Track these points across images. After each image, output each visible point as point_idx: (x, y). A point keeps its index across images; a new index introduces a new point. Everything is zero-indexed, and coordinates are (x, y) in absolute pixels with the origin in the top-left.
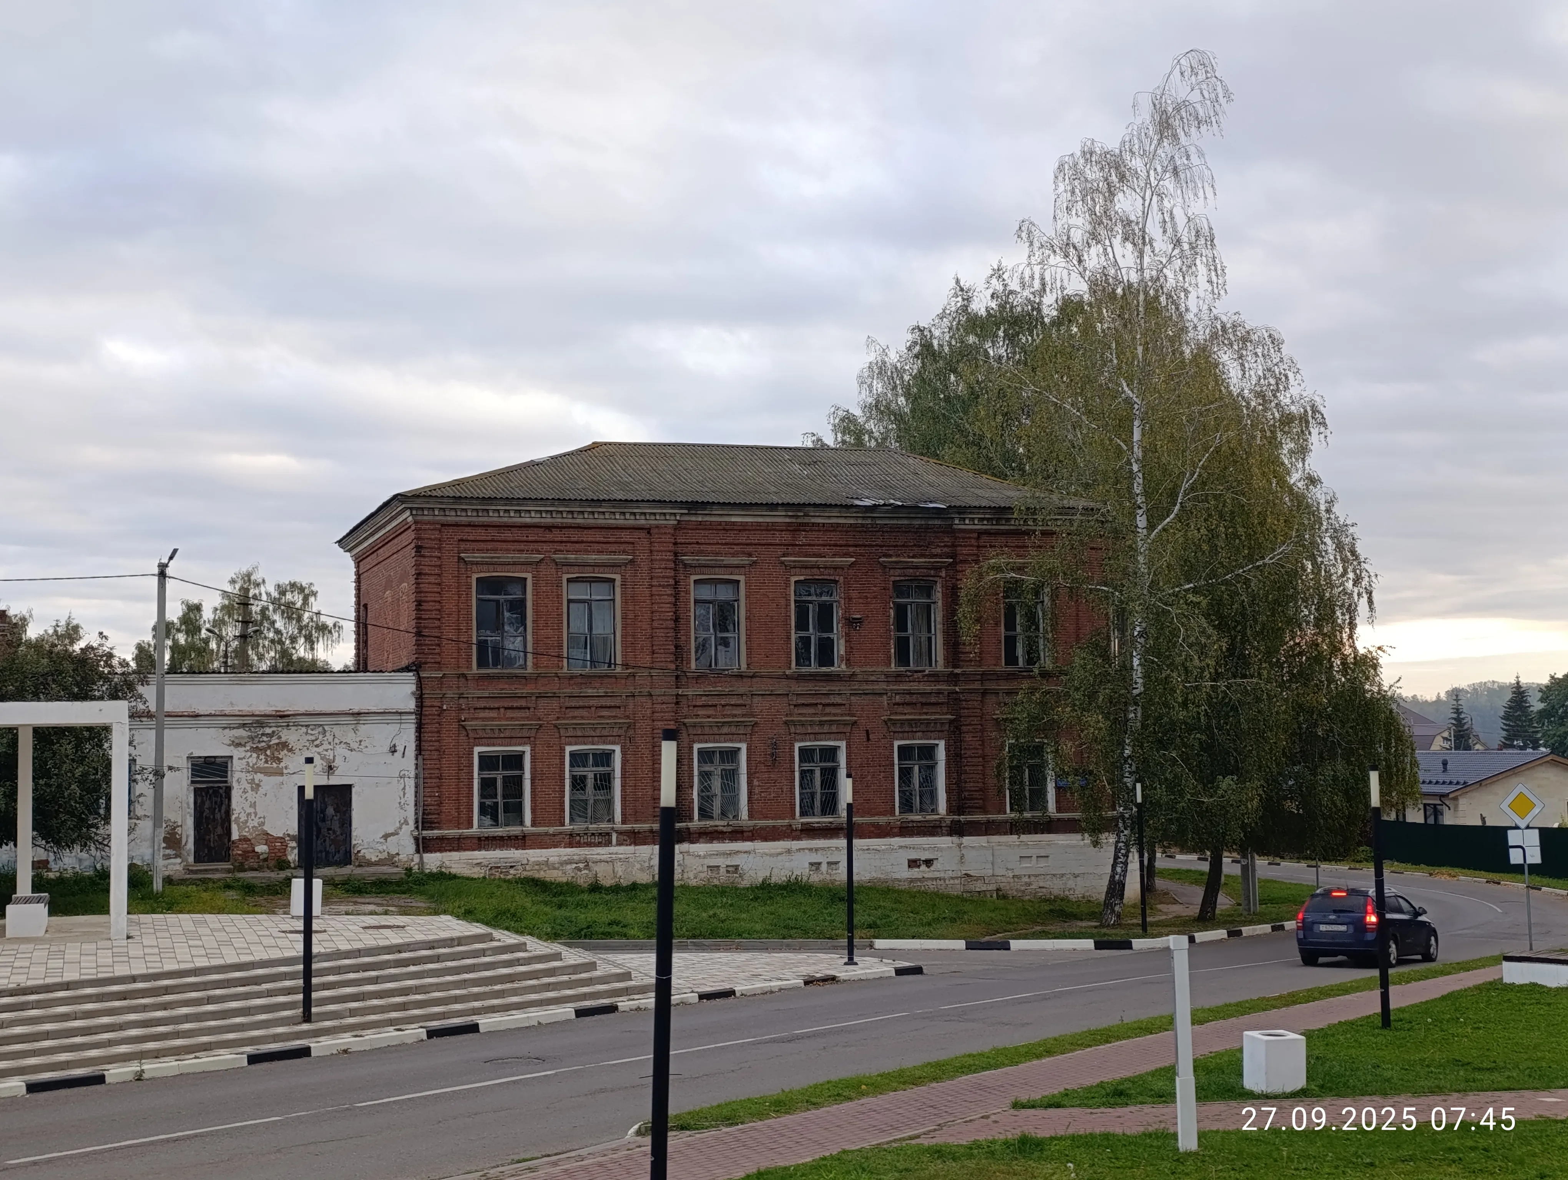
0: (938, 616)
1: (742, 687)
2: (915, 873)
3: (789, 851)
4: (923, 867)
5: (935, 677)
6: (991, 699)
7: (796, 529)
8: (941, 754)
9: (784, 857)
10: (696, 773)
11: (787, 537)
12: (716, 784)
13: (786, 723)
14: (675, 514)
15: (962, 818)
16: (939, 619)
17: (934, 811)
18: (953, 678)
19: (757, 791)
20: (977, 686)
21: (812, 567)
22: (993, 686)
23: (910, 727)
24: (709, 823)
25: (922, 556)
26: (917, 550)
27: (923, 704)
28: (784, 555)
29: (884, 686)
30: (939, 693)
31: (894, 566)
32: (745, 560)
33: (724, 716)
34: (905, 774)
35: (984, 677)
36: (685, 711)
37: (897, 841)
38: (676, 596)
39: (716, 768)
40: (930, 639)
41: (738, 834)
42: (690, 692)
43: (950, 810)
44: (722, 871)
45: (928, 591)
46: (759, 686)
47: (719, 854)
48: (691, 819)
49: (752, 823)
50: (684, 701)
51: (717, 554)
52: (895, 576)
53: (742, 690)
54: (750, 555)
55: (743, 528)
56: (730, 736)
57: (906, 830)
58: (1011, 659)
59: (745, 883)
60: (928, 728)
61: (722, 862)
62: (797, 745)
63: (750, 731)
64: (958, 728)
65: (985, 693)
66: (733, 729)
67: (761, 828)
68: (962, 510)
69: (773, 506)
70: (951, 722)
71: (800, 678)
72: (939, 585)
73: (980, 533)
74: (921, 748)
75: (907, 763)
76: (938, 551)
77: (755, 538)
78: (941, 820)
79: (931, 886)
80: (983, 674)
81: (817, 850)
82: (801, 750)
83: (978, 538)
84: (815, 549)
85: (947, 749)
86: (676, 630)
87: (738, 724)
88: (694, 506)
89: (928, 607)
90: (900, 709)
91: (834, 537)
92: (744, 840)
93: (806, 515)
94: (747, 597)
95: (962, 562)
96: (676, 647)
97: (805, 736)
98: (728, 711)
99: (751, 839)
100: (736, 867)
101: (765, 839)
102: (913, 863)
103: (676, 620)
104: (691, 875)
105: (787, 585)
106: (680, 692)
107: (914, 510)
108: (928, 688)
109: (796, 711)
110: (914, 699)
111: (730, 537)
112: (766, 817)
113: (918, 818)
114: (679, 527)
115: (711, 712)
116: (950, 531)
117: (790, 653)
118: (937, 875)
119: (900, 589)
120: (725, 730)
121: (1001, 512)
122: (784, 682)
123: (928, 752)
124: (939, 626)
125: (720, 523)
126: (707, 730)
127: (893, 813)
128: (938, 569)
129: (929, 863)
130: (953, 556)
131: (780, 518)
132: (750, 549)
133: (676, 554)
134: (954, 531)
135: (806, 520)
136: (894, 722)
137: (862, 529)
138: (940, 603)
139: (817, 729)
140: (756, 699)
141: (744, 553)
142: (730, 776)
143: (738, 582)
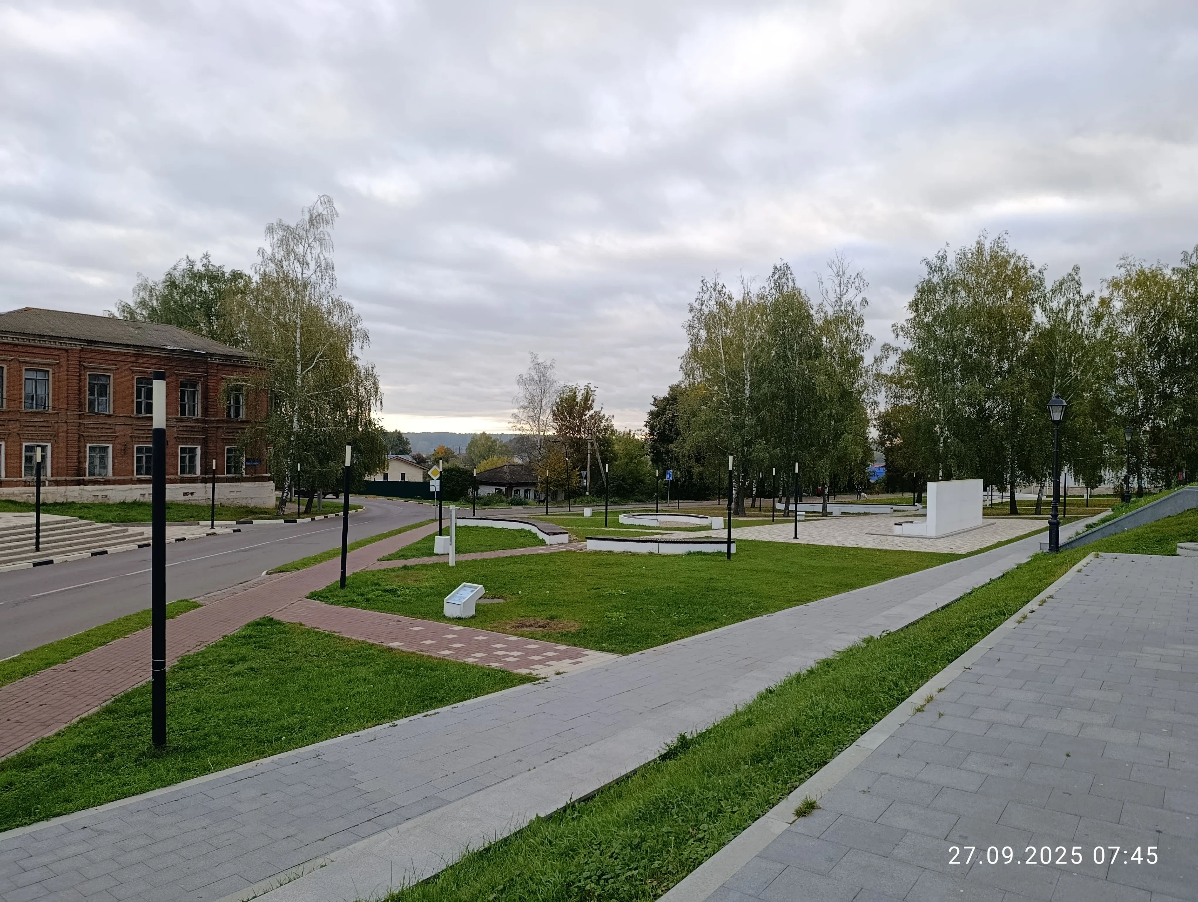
0: (199, 397)
1: (110, 421)
2: (186, 498)
3: (131, 489)
4: (190, 495)
5: (197, 421)
6: (220, 430)
7: (137, 356)
8: (199, 451)
9: (129, 492)
10: (88, 456)
11: (133, 359)
12: (97, 462)
13: (131, 436)
14: (81, 345)
15: (207, 476)
16: (200, 397)
17: (195, 473)
18: (205, 422)
19: (116, 464)
20: (215, 425)
21: (144, 373)
22: (221, 425)
23: (186, 440)
24: (93, 477)
25: (194, 372)
26: (191, 369)
27: (192, 431)
28: (132, 366)
29: (175, 423)
30: (199, 427)
31: (181, 375)
32: (113, 367)
33: (102, 433)
34: (183, 459)
35: (218, 421)
36: (83, 430)
37: (179, 485)
38: (80, 380)
39: (97, 455)
40: (194, 406)
41: (107, 482)
42: (85, 422)
43: (201, 474)
44: (100, 497)
45: (194, 386)
46: (117, 421)
47: (98, 490)
48: (85, 476)
49: (114, 478)
50: (83, 425)
51: (100, 363)
52: (182, 379)
53: (110, 422)
54: (116, 365)
55: (113, 353)
56: (105, 441)
57: (182, 481)
58: (229, 415)
59: (111, 502)
60: (194, 441)
61: (100, 494)
62: (136, 446)
63: (114, 439)
64: (207, 441)
65: (218, 428)
66: (106, 439)
67: (119, 480)
68: (212, 355)
69: (128, 346)
70: (204, 438)
71: (138, 418)
72: (200, 384)
73: (218, 364)
74: (190, 448)
75: (184, 455)
76: (200, 370)
77: (119, 358)
78: (197, 477)
79: (193, 503)
80: (218, 420)
81: (144, 489)
82: (137, 448)
83: (217, 367)
84: (146, 365)
85: (201, 449)
86: (79, 395)
87: (108, 436)
88: (90, 342)
89: (194, 393)
90: (182, 433)
91: (154, 361)
92: (110, 484)
93: (143, 351)
94: (114, 383)
95: (210, 375)
96: (79, 402)
97: (139, 442)
98: (103, 430)
99: (114, 484)
100: (106, 496)
101: (120, 484)
102: (185, 494)
103: (80, 390)
104: (85, 499)
105: (133, 379)
106: (81, 421)
107: (191, 353)
108: (194, 425)
109: (135, 432)
110: (188, 429)
111: (107, 357)
112: (121, 476)
113: (188, 476)
114: (82, 350)
115: (95, 430)
116: (206, 362)
117: (133, 408)
118: (195, 498)
119: (183, 385)
120: (102, 438)
121: (227, 357)
122: (130, 420)
123: (193, 450)
124: (200, 401)
125: (102, 351)
126: (94, 438)
127: (177, 474)
128: (201, 377)
129: (192, 494)
130: (207, 373)
131: (131, 351)
132: (116, 363)
133: (80, 362)
134: (207, 363)
135: (143, 353)
136: (179, 438)
137: (169, 359)
138: (200, 391)
139: (145, 440)
140: (117, 426)
141: (113, 364)
142: (103, 459)
143: (110, 376)
